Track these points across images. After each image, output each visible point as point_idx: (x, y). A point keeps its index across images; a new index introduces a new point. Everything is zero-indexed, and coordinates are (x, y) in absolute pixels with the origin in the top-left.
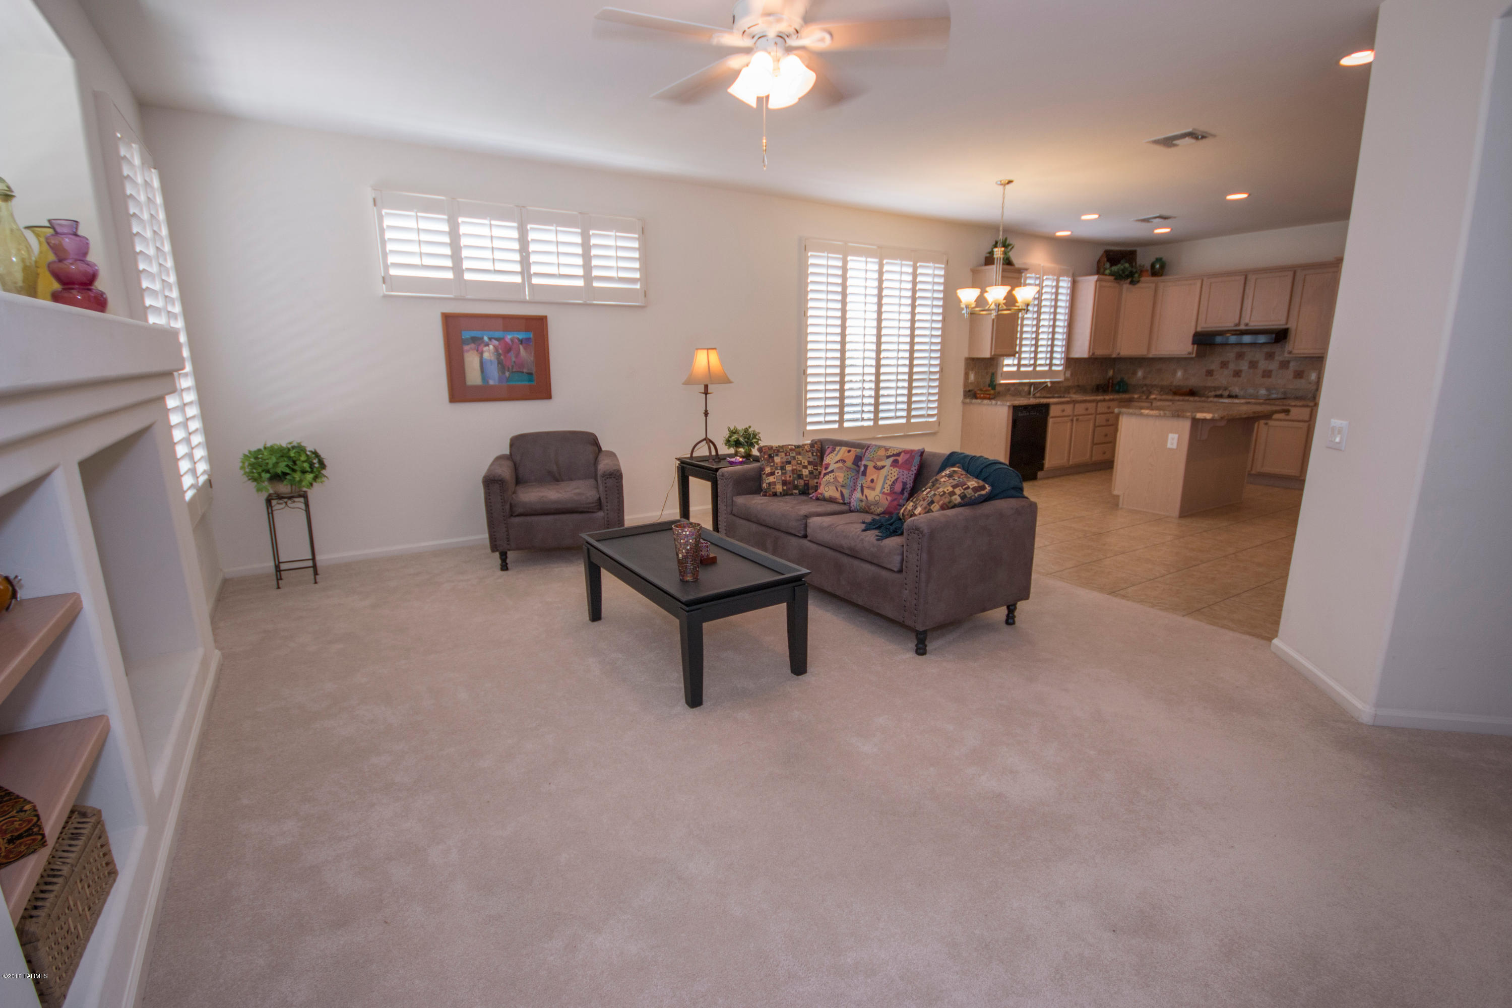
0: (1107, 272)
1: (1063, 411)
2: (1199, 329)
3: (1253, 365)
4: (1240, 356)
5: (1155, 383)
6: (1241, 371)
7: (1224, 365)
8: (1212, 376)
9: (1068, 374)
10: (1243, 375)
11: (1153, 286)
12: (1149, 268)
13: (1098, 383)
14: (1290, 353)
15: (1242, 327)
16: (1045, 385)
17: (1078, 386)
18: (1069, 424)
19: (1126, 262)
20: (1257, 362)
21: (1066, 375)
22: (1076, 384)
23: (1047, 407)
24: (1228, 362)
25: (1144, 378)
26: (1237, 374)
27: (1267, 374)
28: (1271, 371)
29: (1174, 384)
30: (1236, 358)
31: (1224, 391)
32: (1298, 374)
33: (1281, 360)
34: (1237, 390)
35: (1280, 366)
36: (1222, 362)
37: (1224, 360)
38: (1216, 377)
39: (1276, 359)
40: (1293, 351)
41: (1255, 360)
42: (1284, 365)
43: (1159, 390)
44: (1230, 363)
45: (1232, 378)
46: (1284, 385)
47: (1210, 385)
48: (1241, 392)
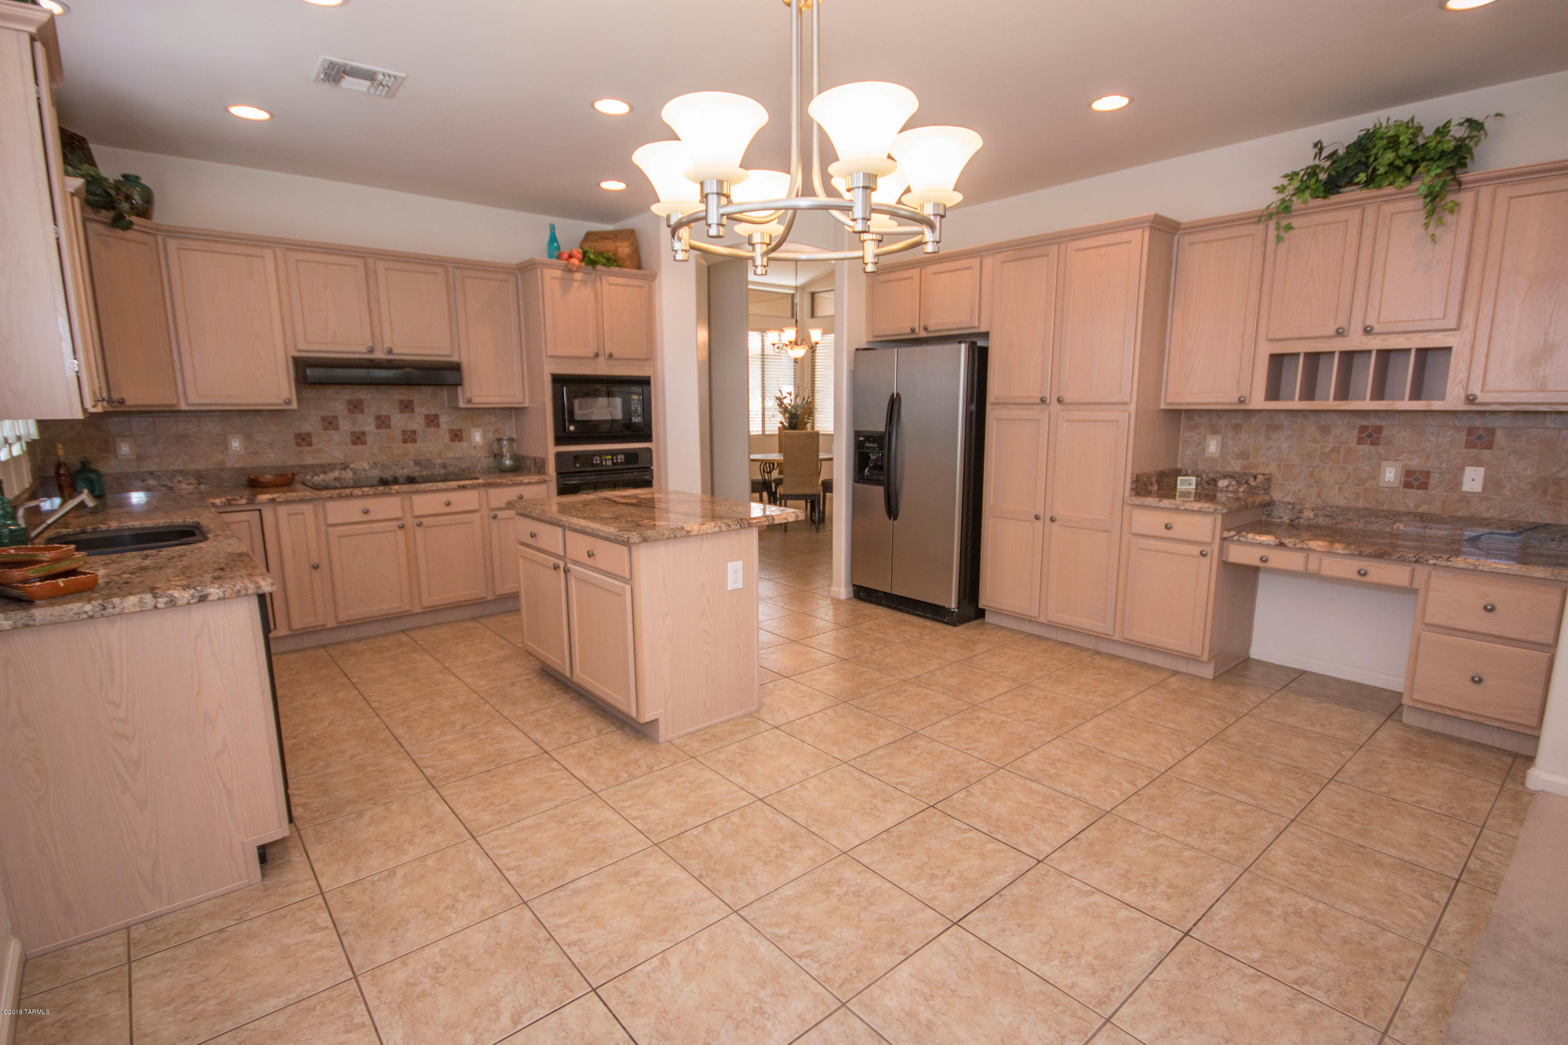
2: (295, 354)
3: (383, 422)
4: (355, 407)
6: (363, 433)
7: (330, 423)
8: (309, 444)
10: (370, 439)
11: (152, 241)
14: (469, 402)
15: (379, 356)
20: (388, 418)
24: (336, 417)
26: (358, 438)
27: (409, 437)
28: (414, 432)
29: (229, 465)
30: (349, 409)
31: (343, 472)
32: (456, 436)
33: (427, 413)
34: (366, 466)
35: (427, 423)
36: (324, 419)
37: (327, 413)
38: (320, 446)
39: (417, 410)
40: (476, 400)
41: (384, 413)
42: (432, 421)
43: (190, 487)
44: (340, 420)
45: (351, 447)
46: (440, 454)
47: (313, 466)
48: (373, 471)
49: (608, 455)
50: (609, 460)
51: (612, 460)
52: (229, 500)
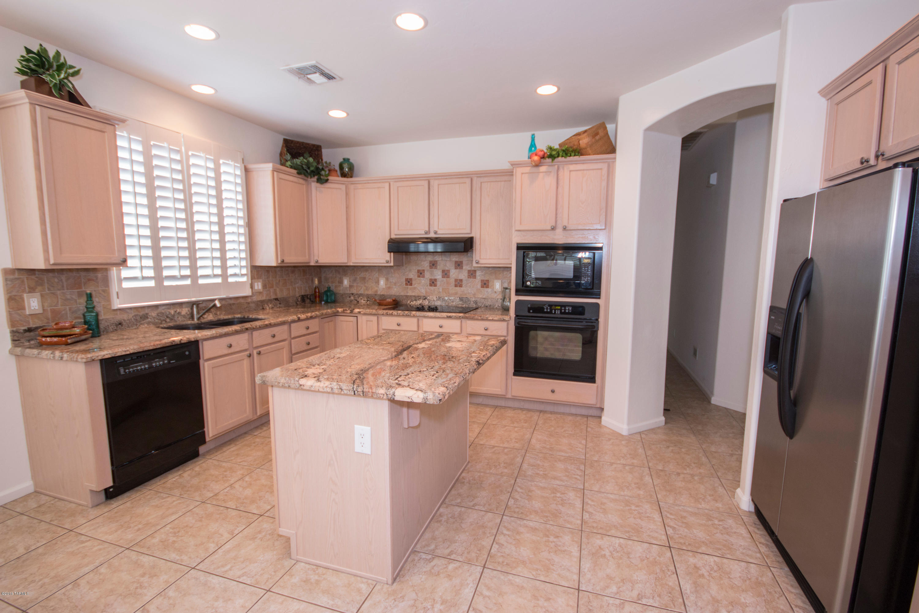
0: (289, 163)
1: (230, 346)
2: (393, 237)
3: (446, 274)
4: (433, 265)
5: (361, 292)
6: (436, 280)
7: (421, 274)
8: (411, 285)
9: (258, 286)
10: (438, 283)
11: (343, 187)
12: (337, 168)
13: (303, 294)
14: (477, 263)
15: (432, 235)
16: (212, 305)
17: (276, 299)
18: (246, 363)
19: (311, 156)
20: (448, 271)
21: (256, 288)
22: (273, 297)
23: (194, 345)
24: (424, 270)
25: (351, 286)
26: (433, 283)
27: (459, 283)
28: (461, 280)
29: (379, 293)
30: (430, 266)
31: (424, 301)
32: (485, 284)
33: (469, 269)
34: (435, 299)
35: (468, 275)
36: (418, 271)
37: (420, 268)
38: (415, 286)
39: (464, 267)
40: (482, 261)
41: (447, 269)
42: (472, 274)
43: (364, 302)
44: (426, 272)
45: (429, 287)
46: (474, 294)
47: (411, 296)
48: (438, 302)
49: (558, 306)
50: (558, 310)
51: (561, 310)
52: (344, 310)
